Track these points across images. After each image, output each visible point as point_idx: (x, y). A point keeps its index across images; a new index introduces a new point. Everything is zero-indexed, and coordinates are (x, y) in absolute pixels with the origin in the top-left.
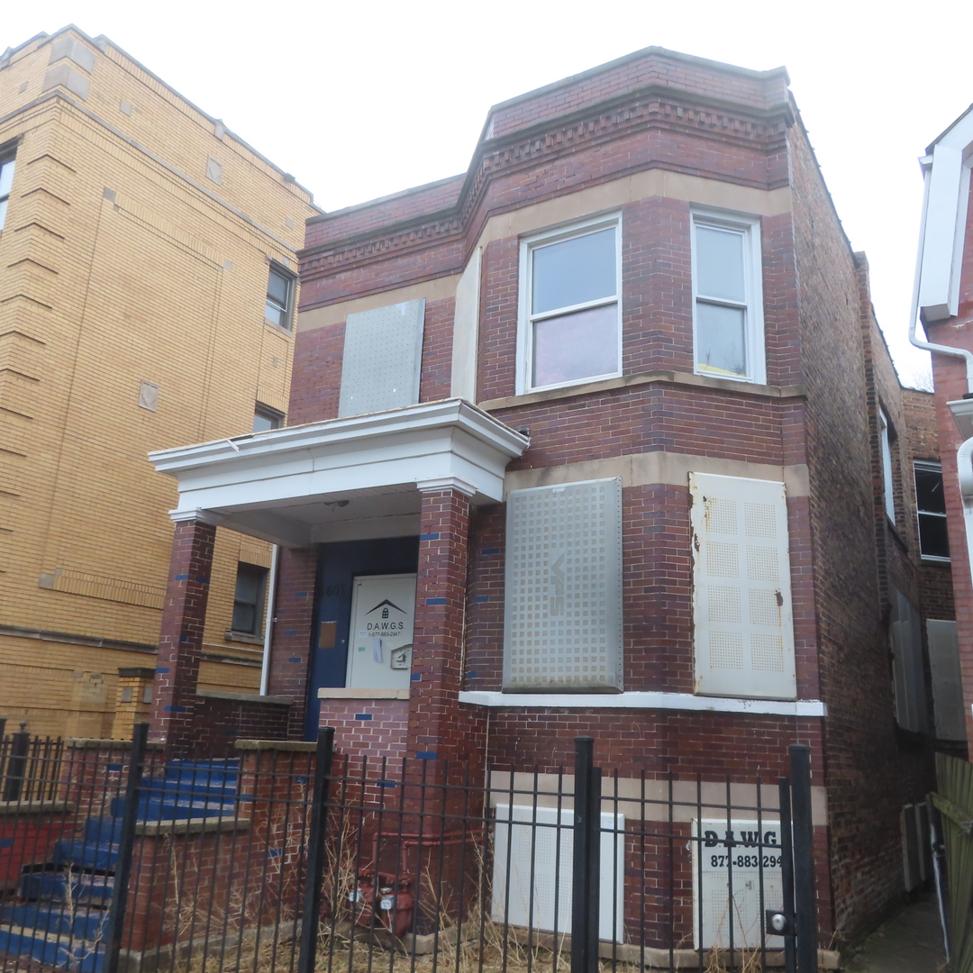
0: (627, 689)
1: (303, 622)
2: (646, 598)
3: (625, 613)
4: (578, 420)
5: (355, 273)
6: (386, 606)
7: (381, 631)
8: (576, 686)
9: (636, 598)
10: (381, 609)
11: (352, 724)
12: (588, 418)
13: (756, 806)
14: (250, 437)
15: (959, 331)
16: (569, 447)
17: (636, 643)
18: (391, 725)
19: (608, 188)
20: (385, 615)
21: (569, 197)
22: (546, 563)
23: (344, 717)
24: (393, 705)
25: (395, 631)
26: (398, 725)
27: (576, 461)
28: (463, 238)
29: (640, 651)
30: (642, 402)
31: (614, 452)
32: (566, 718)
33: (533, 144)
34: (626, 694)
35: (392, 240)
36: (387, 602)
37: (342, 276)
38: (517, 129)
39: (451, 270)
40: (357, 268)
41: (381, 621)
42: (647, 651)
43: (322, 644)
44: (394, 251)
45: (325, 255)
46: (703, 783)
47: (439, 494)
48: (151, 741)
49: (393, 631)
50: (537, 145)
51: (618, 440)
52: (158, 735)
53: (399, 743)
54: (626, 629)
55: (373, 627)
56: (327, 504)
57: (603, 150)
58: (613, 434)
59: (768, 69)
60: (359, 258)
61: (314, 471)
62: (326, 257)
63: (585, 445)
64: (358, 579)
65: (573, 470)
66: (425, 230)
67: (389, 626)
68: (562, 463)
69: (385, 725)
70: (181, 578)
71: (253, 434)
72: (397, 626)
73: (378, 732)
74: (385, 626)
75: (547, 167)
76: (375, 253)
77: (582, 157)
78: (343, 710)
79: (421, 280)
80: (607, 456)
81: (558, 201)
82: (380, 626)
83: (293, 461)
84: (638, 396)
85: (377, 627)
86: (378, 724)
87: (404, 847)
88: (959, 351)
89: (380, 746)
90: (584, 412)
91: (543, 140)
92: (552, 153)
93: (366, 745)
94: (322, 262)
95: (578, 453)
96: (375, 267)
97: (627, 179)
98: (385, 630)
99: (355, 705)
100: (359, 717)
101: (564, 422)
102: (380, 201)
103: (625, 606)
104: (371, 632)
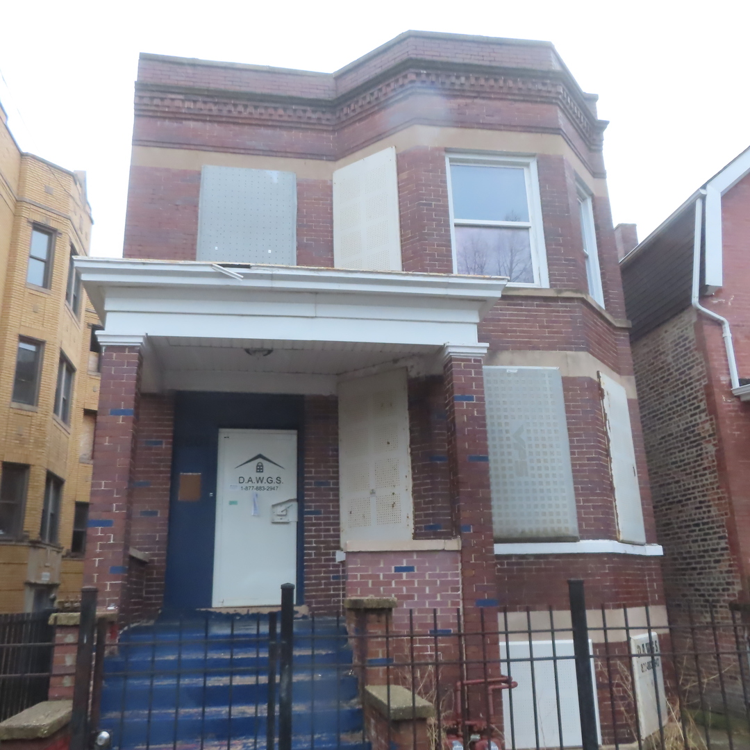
0: (583, 538)
1: (161, 472)
2: (588, 465)
3: (574, 477)
4: (517, 315)
5: (208, 126)
6: (260, 460)
7: (256, 485)
8: (544, 536)
9: (581, 465)
10: (255, 463)
11: (393, 577)
12: (526, 316)
13: (646, 625)
14: (248, 267)
15: (715, 305)
16: (511, 337)
17: (584, 501)
18: (439, 576)
19: (524, 137)
20: (260, 469)
21: (490, 132)
22: (507, 432)
23: (381, 570)
24: (438, 556)
25: (272, 485)
26: (446, 575)
27: (520, 349)
28: (334, 131)
29: (589, 507)
30: (570, 312)
31: (551, 347)
32: (532, 563)
33: (458, 77)
34: (582, 542)
35: (256, 107)
36: (260, 456)
37: (192, 124)
38: (435, 58)
39: (323, 155)
40: (210, 121)
41: (255, 475)
42: (594, 507)
43: (181, 496)
44: (257, 119)
45: (173, 96)
46: (607, 611)
47: (470, 360)
48: (100, 612)
49: (270, 485)
50: (463, 79)
51: (553, 338)
52: (104, 604)
53: (450, 593)
54: (576, 489)
55: (246, 480)
56: (248, 351)
57: (518, 105)
58: (549, 332)
59: (587, 92)
60: (215, 113)
61: (316, 317)
62: (173, 100)
63: (526, 337)
64: (223, 433)
65: (517, 356)
66: (295, 111)
67: (265, 481)
68: (506, 349)
69: (430, 576)
70: (123, 412)
71: (251, 264)
72: (274, 480)
73: (423, 583)
74: (260, 480)
75: (469, 101)
76: (235, 114)
77: (498, 104)
78: (379, 563)
79: (289, 155)
80: (544, 349)
81: (480, 132)
82: (254, 480)
83: (279, 302)
84: (566, 307)
85: (250, 480)
86: (423, 575)
87: (490, 692)
88: (722, 318)
89: (427, 597)
90: (522, 310)
91: (467, 78)
92: (473, 91)
93: (412, 597)
94: (167, 102)
95: (521, 342)
96: (232, 127)
97: (539, 135)
98: (260, 484)
99: (392, 557)
100: (398, 569)
101: (505, 315)
102: (234, 67)
103: (574, 471)
104: (244, 485)
